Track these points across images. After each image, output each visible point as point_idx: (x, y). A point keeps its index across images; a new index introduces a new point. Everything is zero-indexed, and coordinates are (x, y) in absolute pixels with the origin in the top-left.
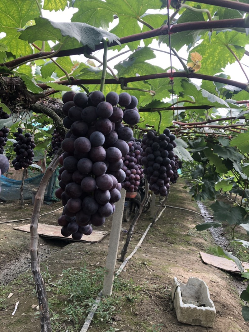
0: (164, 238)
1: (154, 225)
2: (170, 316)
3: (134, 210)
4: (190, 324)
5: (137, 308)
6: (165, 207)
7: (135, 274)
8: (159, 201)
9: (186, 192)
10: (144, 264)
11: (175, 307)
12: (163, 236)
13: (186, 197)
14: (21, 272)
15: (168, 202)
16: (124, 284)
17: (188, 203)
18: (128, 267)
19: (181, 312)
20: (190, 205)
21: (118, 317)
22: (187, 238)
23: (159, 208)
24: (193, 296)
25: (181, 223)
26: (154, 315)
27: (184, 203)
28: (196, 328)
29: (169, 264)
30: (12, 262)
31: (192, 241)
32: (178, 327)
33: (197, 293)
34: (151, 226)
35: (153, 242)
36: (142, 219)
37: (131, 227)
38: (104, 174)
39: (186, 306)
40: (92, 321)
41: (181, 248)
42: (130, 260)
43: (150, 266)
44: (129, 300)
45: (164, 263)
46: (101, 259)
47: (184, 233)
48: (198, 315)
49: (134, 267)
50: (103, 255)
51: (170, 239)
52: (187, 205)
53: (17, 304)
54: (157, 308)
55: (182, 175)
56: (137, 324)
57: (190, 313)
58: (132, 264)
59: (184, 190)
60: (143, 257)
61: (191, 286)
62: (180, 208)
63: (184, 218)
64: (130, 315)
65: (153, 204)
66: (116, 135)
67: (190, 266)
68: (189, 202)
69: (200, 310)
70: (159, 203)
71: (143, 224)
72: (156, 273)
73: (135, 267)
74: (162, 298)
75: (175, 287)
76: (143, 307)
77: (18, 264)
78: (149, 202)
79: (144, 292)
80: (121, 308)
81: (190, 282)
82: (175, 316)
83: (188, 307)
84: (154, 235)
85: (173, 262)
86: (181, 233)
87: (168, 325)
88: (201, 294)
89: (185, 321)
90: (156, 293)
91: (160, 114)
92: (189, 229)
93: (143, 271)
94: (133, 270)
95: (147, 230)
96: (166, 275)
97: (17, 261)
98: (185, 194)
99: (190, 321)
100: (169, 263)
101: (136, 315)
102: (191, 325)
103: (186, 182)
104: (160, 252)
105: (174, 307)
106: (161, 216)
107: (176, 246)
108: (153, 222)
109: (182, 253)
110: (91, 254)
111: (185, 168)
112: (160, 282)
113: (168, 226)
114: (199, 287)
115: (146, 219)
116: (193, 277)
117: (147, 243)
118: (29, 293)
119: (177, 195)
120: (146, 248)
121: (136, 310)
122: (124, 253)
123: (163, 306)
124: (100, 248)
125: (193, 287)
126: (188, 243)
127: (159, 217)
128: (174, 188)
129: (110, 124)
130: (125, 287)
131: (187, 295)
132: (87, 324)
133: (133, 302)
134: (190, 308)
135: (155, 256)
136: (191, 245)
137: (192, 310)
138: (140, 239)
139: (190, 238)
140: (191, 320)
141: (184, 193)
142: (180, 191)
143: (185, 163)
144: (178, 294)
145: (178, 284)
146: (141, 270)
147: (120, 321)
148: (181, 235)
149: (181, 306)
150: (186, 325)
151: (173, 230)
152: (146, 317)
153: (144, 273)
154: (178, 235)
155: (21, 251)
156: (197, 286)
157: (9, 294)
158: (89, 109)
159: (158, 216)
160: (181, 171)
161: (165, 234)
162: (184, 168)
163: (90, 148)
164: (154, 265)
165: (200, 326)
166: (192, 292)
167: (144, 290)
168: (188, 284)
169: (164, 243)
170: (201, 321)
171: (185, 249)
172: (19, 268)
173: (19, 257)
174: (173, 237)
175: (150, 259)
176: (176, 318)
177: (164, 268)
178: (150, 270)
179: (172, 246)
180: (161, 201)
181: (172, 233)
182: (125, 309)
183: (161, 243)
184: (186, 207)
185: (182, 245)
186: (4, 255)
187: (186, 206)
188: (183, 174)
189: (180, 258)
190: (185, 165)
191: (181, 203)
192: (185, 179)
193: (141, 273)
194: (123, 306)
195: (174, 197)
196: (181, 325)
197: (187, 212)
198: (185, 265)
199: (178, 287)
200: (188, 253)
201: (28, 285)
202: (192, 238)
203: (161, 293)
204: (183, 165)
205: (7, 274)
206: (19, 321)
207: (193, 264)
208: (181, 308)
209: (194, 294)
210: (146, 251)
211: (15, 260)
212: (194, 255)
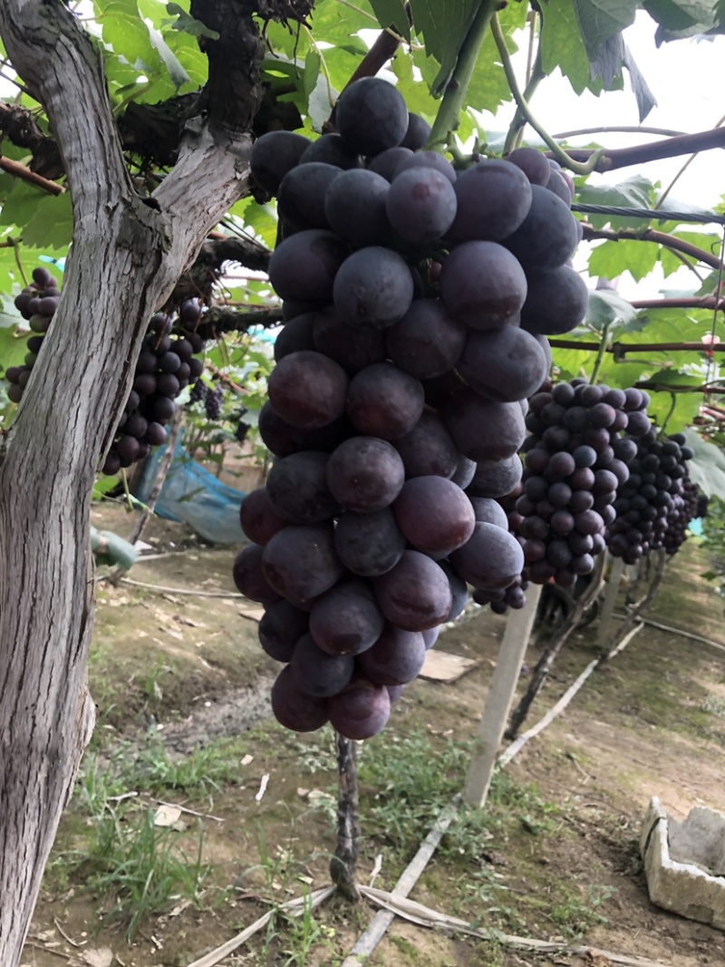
0: (631, 706)
1: (604, 666)
2: (632, 888)
3: (552, 616)
4: (682, 913)
5: (546, 849)
6: (642, 625)
7: (543, 776)
8: (623, 605)
9: (710, 591)
10: (569, 757)
11: (646, 868)
12: (628, 699)
13: (710, 605)
14: (259, 718)
15: (650, 612)
16: (514, 790)
17: (711, 624)
18: (526, 756)
19: (663, 881)
20: (717, 630)
21: (498, 856)
22: (699, 718)
23: (622, 623)
24: (698, 856)
25: (683, 676)
26: (590, 874)
27: (700, 623)
28: (697, 927)
29: (639, 772)
30: (240, 691)
31: (712, 728)
32: (650, 916)
33: (710, 849)
34: (596, 669)
35: (598, 710)
36: (569, 645)
37: (547, 654)
38: (588, 510)
39: (677, 867)
40: (436, 851)
41: (677, 738)
42: (532, 739)
43: (586, 764)
44: (526, 828)
45: (624, 767)
46: (457, 723)
47: (692, 703)
48: (706, 896)
49: (542, 760)
50: (462, 715)
51: (646, 709)
52: (709, 628)
53: (265, 779)
54: (597, 862)
55: (704, 538)
56: (545, 883)
57: (686, 887)
58: (538, 752)
59: (703, 585)
60: (568, 740)
61: (697, 829)
62: (687, 634)
63: (694, 663)
64: (529, 859)
65: (608, 610)
66: (611, 452)
67: (699, 788)
68: (716, 622)
69: (713, 883)
70: (623, 611)
71: (573, 658)
72: (599, 785)
73: (546, 759)
74: (613, 844)
75: (653, 821)
76: (561, 850)
77: (253, 699)
78: (595, 603)
79: (566, 819)
80: (507, 839)
81: (694, 818)
82: (644, 889)
83: (683, 870)
84: (601, 693)
85: (650, 770)
86: (682, 702)
87: (624, 902)
88: (721, 854)
89: (670, 903)
90: (598, 830)
91: (673, 396)
92: (706, 695)
93: (565, 772)
94: (539, 766)
95: (584, 676)
96: (628, 796)
97: (250, 691)
98: (706, 595)
99: (683, 908)
100: (638, 769)
101: (543, 863)
102: (683, 918)
103: (712, 562)
104: (616, 738)
105: (643, 866)
106: (627, 647)
107: (664, 732)
108: (604, 659)
109: (678, 753)
110: (432, 708)
111: (717, 520)
112: (608, 808)
113: (646, 676)
114: (719, 836)
115: (584, 649)
116: (703, 807)
117: (580, 708)
118: (288, 764)
119: (682, 595)
120: (576, 720)
121: (543, 853)
122: (519, 718)
123: (613, 861)
124: (452, 697)
125: (703, 833)
126: (700, 731)
127: (622, 646)
128: (674, 574)
129: (607, 436)
130: (517, 798)
131: (684, 849)
132: (425, 853)
133: (535, 835)
134: (687, 874)
135: (600, 745)
136: (708, 737)
137: (691, 880)
138: (561, 696)
139: (709, 719)
140: (686, 904)
141: (703, 592)
142: (693, 587)
143: (716, 504)
144: (658, 837)
145: (661, 814)
146: (561, 770)
147: (503, 865)
148: (682, 706)
149: (664, 865)
150: (671, 914)
151: (657, 689)
152: (568, 872)
153: (567, 778)
154: (671, 705)
155: (259, 670)
156: (714, 833)
157: (243, 755)
158: (577, 411)
159: (617, 644)
160: (703, 526)
161: (635, 696)
162: (713, 518)
163: (572, 469)
164: (596, 766)
165: (708, 924)
166: (697, 846)
167: (567, 816)
168: (690, 823)
169: (629, 718)
170: (712, 912)
171: (689, 744)
172: (255, 709)
173: (254, 683)
174: (658, 707)
175: (586, 748)
176: (647, 893)
177: (624, 778)
178: (585, 774)
179: (651, 730)
180: (631, 605)
181: (654, 697)
182: (515, 844)
183: (619, 715)
184: (704, 633)
185: (680, 732)
186: (223, 672)
187: (705, 630)
188: (709, 537)
189: (672, 764)
190: (718, 511)
191: (691, 621)
192: (712, 550)
193: (559, 777)
194: (511, 839)
195: (671, 601)
196: (657, 913)
197: (707, 648)
198: (683, 783)
199: (661, 820)
200: (695, 755)
201: (283, 747)
202: (714, 719)
203: (611, 832)
204: (710, 507)
205: (230, 717)
206: (271, 814)
207: (707, 787)
208: (662, 870)
209: (701, 852)
210: (576, 728)
211: (246, 687)
212: (713, 764)
